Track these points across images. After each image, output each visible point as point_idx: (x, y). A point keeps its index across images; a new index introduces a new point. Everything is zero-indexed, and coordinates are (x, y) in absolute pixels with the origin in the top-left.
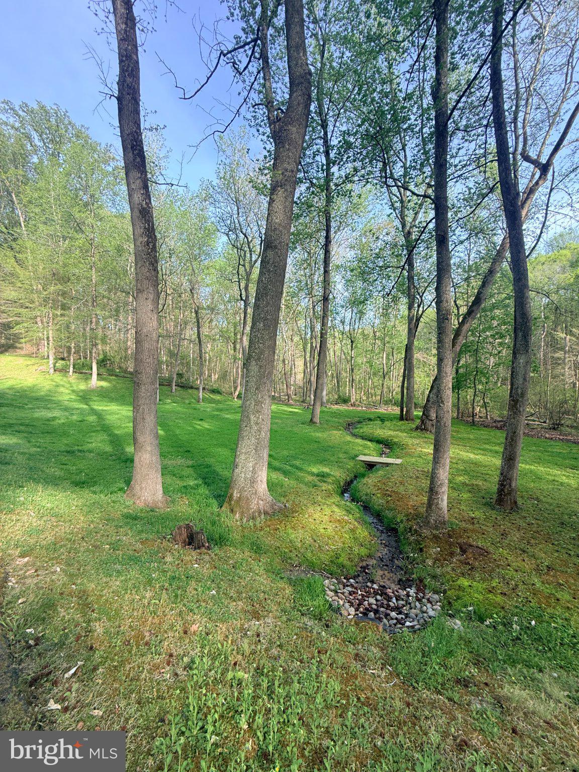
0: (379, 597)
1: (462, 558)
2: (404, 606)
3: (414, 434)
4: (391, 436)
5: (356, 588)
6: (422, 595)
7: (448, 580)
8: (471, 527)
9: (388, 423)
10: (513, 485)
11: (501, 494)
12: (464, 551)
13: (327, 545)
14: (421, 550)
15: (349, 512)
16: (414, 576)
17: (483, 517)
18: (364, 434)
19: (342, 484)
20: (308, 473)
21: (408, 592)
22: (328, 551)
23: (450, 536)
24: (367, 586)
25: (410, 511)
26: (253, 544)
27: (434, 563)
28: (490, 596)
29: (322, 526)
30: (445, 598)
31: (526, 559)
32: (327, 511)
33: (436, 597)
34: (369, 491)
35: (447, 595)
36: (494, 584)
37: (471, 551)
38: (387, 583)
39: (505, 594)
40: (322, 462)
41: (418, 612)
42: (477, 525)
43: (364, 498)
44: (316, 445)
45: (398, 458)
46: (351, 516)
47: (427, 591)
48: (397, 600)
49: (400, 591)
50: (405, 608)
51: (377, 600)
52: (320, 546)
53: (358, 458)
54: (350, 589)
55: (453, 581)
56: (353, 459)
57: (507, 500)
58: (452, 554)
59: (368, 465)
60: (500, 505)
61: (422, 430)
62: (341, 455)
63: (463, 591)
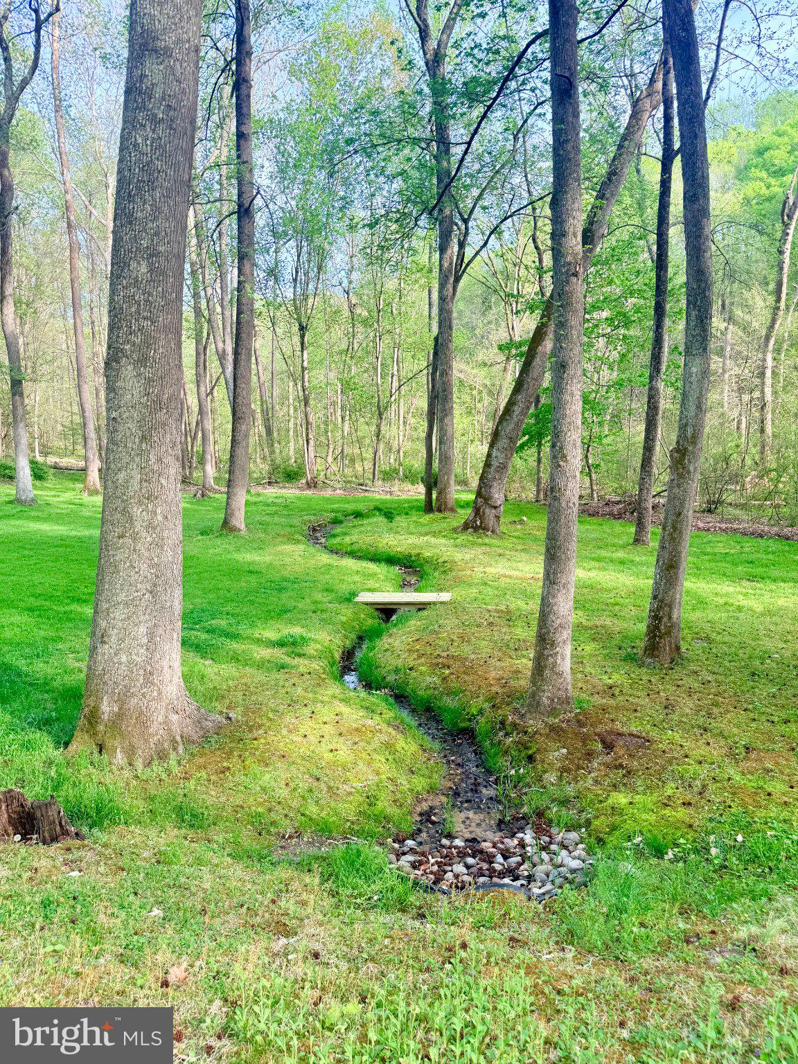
0: (470, 861)
1: (608, 759)
2: (520, 864)
3: (463, 538)
4: (415, 546)
5: (423, 854)
6: (547, 839)
7: (592, 801)
8: (612, 702)
9: (400, 521)
10: (675, 616)
11: (655, 636)
12: (609, 747)
13: (345, 782)
14: (531, 759)
15: (370, 710)
16: (525, 809)
17: (626, 682)
18: (355, 547)
19: (337, 656)
20: (259, 641)
21: (522, 840)
22: (350, 794)
23: (580, 724)
24: (443, 846)
25: (494, 689)
26: (179, 810)
27: (560, 778)
28: (667, 812)
29: (324, 747)
30: (590, 835)
31: (711, 741)
32: (326, 713)
33: (574, 836)
34: (400, 663)
35: (592, 827)
36: (669, 792)
37: (621, 743)
38: (479, 833)
39: (690, 804)
40: (283, 613)
41: (550, 867)
42: (621, 698)
43: (391, 678)
44: (253, 580)
45: (441, 590)
46: (377, 718)
47: (554, 830)
48: (505, 858)
49: (506, 840)
50: (522, 868)
51: (468, 867)
52: (330, 788)
53: (357, 599)
54: (410, 858)
55: (601, 802)
56: (349, 600)
57: (665, 645)
58: (590, 755)
59: (381, 610)
60: (652, 656)
61: (476, 529)
62: (318, 596)
63: (621, 814)
